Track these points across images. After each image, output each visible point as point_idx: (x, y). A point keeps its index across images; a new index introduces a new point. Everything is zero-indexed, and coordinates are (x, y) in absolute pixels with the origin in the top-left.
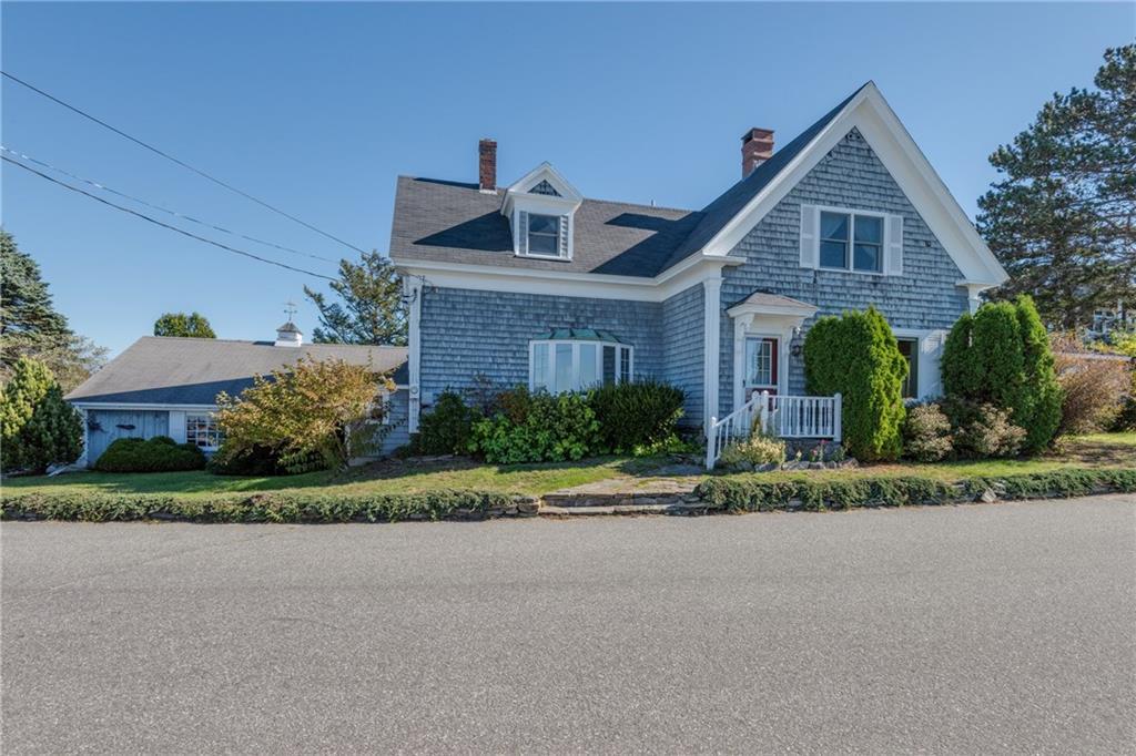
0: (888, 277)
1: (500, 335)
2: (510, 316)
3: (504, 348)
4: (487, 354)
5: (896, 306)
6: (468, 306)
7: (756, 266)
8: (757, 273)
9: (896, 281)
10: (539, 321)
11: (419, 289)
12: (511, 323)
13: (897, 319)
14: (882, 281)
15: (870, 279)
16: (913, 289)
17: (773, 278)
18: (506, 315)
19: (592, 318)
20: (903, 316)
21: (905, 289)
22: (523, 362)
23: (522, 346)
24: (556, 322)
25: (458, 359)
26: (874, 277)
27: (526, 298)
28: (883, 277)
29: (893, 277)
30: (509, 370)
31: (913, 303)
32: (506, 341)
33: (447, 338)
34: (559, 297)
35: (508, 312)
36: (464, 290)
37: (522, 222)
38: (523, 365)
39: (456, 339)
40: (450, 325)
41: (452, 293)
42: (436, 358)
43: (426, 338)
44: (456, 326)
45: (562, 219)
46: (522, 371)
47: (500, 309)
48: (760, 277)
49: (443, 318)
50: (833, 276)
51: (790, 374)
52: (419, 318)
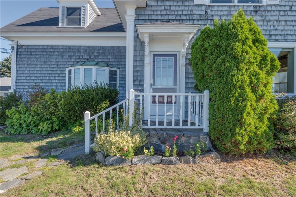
0: (267, 6)
1: (52, 66)
2: (57, 57)
3: (54, 72)
4: (46, 75)
5: (274, 26)
6: (37, 53)
7: (161, 6)
8: (161, 11)
9: (274, 8)
10: (71, 59)
11: (15, 46)
12: (57, 60)
13: (275, 35)
14: (262, 9)
15: (252, 8)
16: (289, 13)
17: (173, 13)
18: (55, 57)
19: (98, 56)
20: (280, 33)
21: (282, 13)
22: (63, 79)
23: (63, 71)
24: (79, 58)
25: (33, 78)
26: (256, 7)
27: (65, 48)
28: (262, 6)
29: (271, 6)
30: (56, 83)
31: (289, 23)
32: (55, 69)
33: (28, 69)
34: (81, 46)
35: (56, 55)
36: (36, 46)
37: (63, 12)
38: (63, 80)
39: (32, 69)
40: (29, 62)
41: (30, 48)
42: (23, 78)
43: (19, 69)
44: (32, 63)
45: (82, 8)
46: (63, 83)
47: (52, 54)
48: (164, 13)
49: (26, 60)
50: (220, 9)
51: (186, 78)
52: (15, 60)
